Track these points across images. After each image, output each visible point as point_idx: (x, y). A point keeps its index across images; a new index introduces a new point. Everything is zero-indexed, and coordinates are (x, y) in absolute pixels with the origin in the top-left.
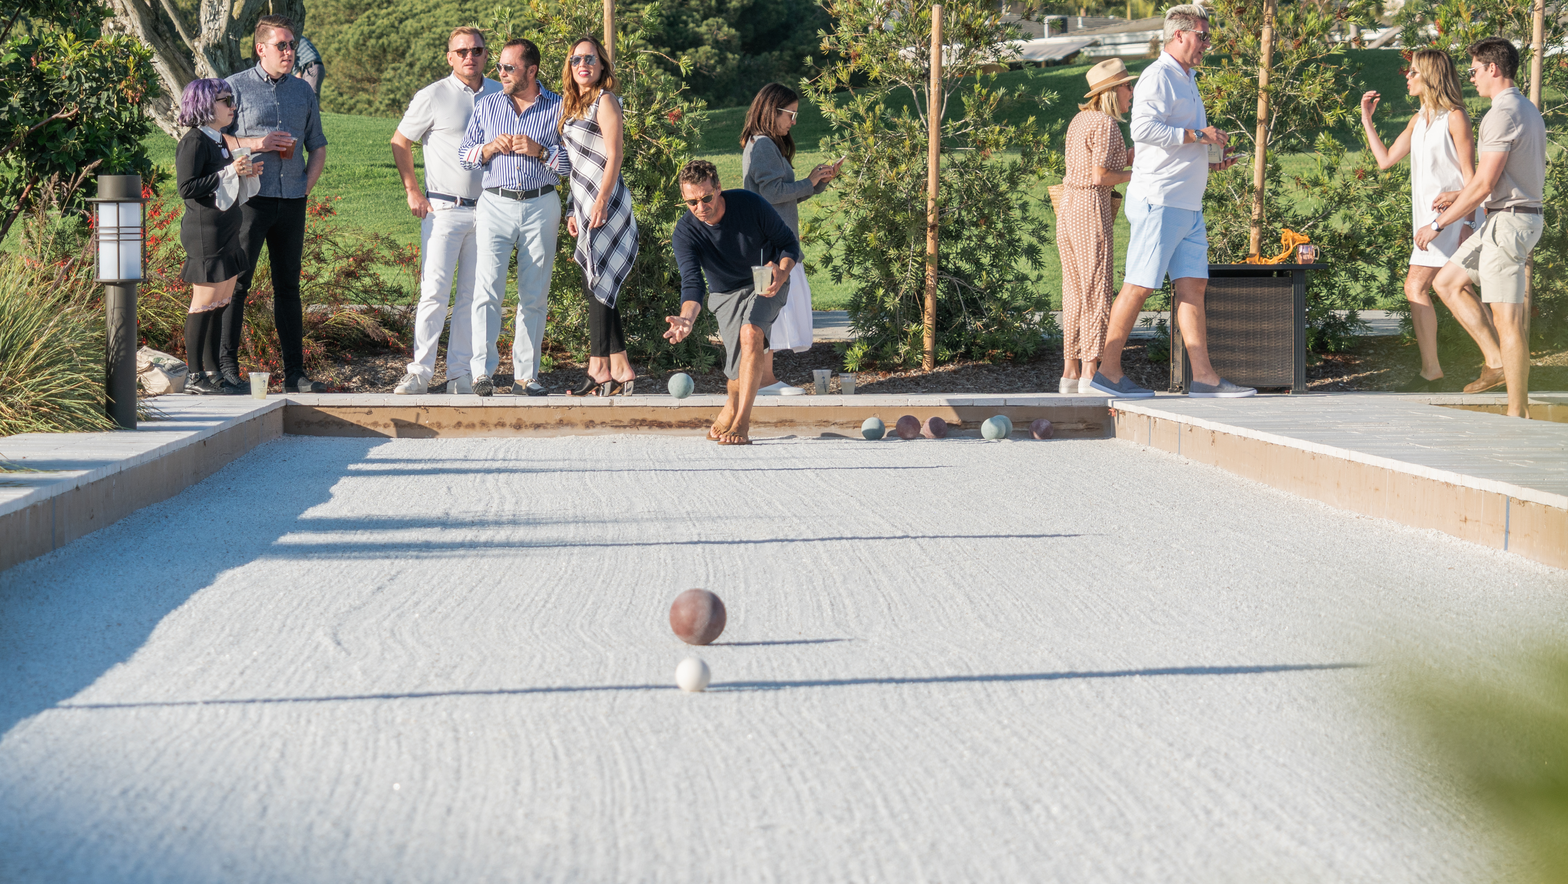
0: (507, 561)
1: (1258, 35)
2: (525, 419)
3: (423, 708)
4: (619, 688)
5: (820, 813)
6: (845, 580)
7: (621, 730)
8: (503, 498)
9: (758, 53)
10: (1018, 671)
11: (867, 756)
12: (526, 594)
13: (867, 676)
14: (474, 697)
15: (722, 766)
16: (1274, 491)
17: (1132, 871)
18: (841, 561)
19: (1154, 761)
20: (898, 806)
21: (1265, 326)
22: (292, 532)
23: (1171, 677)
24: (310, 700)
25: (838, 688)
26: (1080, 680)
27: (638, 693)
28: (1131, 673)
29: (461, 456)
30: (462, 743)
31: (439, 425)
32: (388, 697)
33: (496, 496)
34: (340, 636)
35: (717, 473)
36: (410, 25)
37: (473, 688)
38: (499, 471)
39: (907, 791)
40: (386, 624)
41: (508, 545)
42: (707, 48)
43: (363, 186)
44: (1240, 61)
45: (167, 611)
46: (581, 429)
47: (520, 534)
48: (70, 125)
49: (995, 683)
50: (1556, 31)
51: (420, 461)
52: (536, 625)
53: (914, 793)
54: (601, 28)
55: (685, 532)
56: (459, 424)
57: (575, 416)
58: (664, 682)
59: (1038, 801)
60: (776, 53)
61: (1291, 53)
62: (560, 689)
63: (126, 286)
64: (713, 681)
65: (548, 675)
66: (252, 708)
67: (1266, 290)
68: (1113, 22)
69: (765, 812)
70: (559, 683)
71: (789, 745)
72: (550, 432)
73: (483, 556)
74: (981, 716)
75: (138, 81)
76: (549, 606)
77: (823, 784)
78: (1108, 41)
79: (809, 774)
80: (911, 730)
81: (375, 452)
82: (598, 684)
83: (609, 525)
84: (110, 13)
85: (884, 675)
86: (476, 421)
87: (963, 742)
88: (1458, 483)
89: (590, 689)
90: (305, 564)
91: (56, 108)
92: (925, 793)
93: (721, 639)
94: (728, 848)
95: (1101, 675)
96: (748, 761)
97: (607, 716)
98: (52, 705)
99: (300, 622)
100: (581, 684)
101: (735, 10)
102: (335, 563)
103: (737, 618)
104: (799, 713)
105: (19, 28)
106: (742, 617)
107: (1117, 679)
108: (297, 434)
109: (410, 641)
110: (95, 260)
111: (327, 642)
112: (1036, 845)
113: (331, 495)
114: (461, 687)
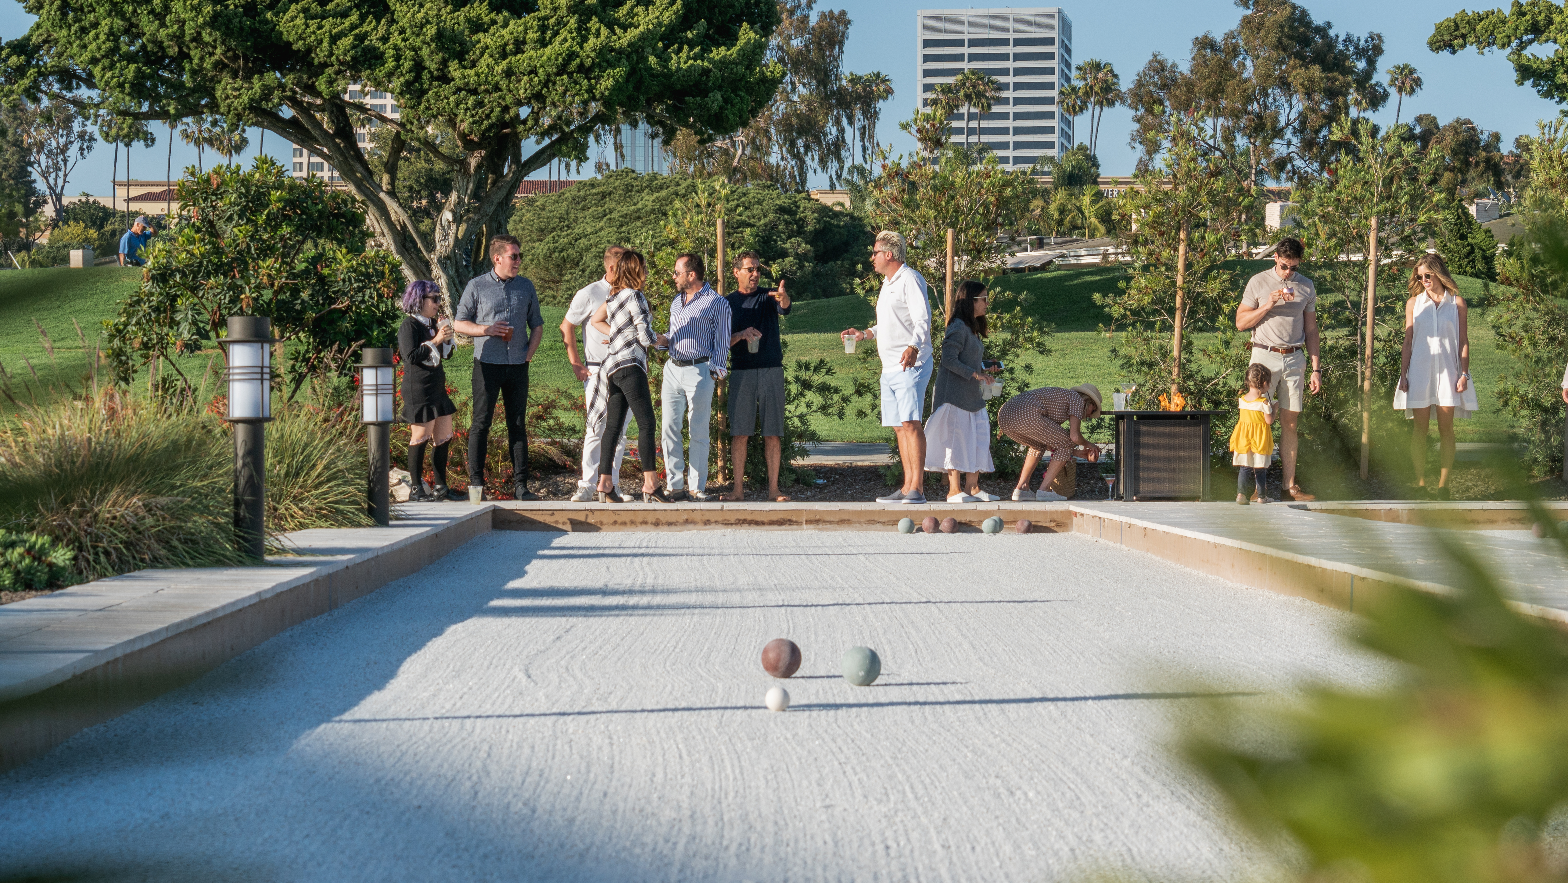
0: (648, 619)
1: (1176, 250)
2: (661, 518)
3: (587, 722)
4: (726, 708)
5: (865, 797)
6: (885, 633)
7: (727, 738)
8: (645, 575)
9: (827, 262)
10: (1006, 697)
11: (899, 756)
12: (661, 642)
13: (900, 700)
14: (623, 714)
15: (797, 763)
16: (1188, 570)
17: (1084, 838)
18: (883, 619)
19: (1101, 761)
20: (921, 792)
21: (1182, 454)
22: (498, 598)
23: (1114, 701)
24: (509, 716)
25: (880, 709)
26: (1050, 703)
27: (739, 712)
28: (1086, 699)
29: (617, 545)
30: (614, 747)
31: (601, 523)
32: (564, 714)
33: (641, 573)
34: (530, 671)
35: (797, 557)
36: (583, 242)
37: (623, 708)
38: (643, 555)
39: (928, 781)
40: (563, 663)
41: (649, 607)
42: (791, 259)
43: (548, 356)
44: (1163, 269)
45: (409, 654)
46: (701, 526)
47: (657, 600)
48: (343, 313)
49: (989, 705)
50: (1386, 248)
51: (587, 548)
52: (668, 664)
53: (932, 783)
54: (715, 245)
55: (773, 598)
56: (615, 523)
57: (697, 517)
58: (757, 704)
59: (1019, 788)
60: (839, 262)
61: (1198, 262)
62: (684, 709)
63: (382, 426)
64: (791, 703)
65: (676, 699)
66: (468, 722)
67: (1182, 429)
68: (1076, 241)
69: (827, 796)
70: (684, 704)
71: (845, 749)
72: (680, 528)
73: (631, 615)
74: (980, 729)
75: (392, 282)
76: (677, 650)
77: (868, 776)
78: (1072, 254)
79: (858, 769)
80: (930, 738)
81: (557, 542)
82: (711, 705)
83: (720, 594)
84: (372, 235)
85: (912, 699)
86: (627, 520)
87: (967, 747)
88: (1317, 565)
89: (706, 709)
90: (506, 621)
91: (333, 301)
92: (940, 782)
93: (798, 673)
94: (801, 821)
95: (1065, 699)
96: (816, 759)
97: (717, 728)
98: (328, 720)
99: (502, 661)
100: (699, 706)
101: (810, 232)
102: (528, 620)
103: (809, 659)
104: (852, 726)
105: (309, 244)
106: (812, 659)
107: (1076, 703)
108: (501, 529)
109: (579, 675)
110: (360, 408)
111: (521, 676)
112: (1017, 820)
113: (526, 573)
114: (615, 708)
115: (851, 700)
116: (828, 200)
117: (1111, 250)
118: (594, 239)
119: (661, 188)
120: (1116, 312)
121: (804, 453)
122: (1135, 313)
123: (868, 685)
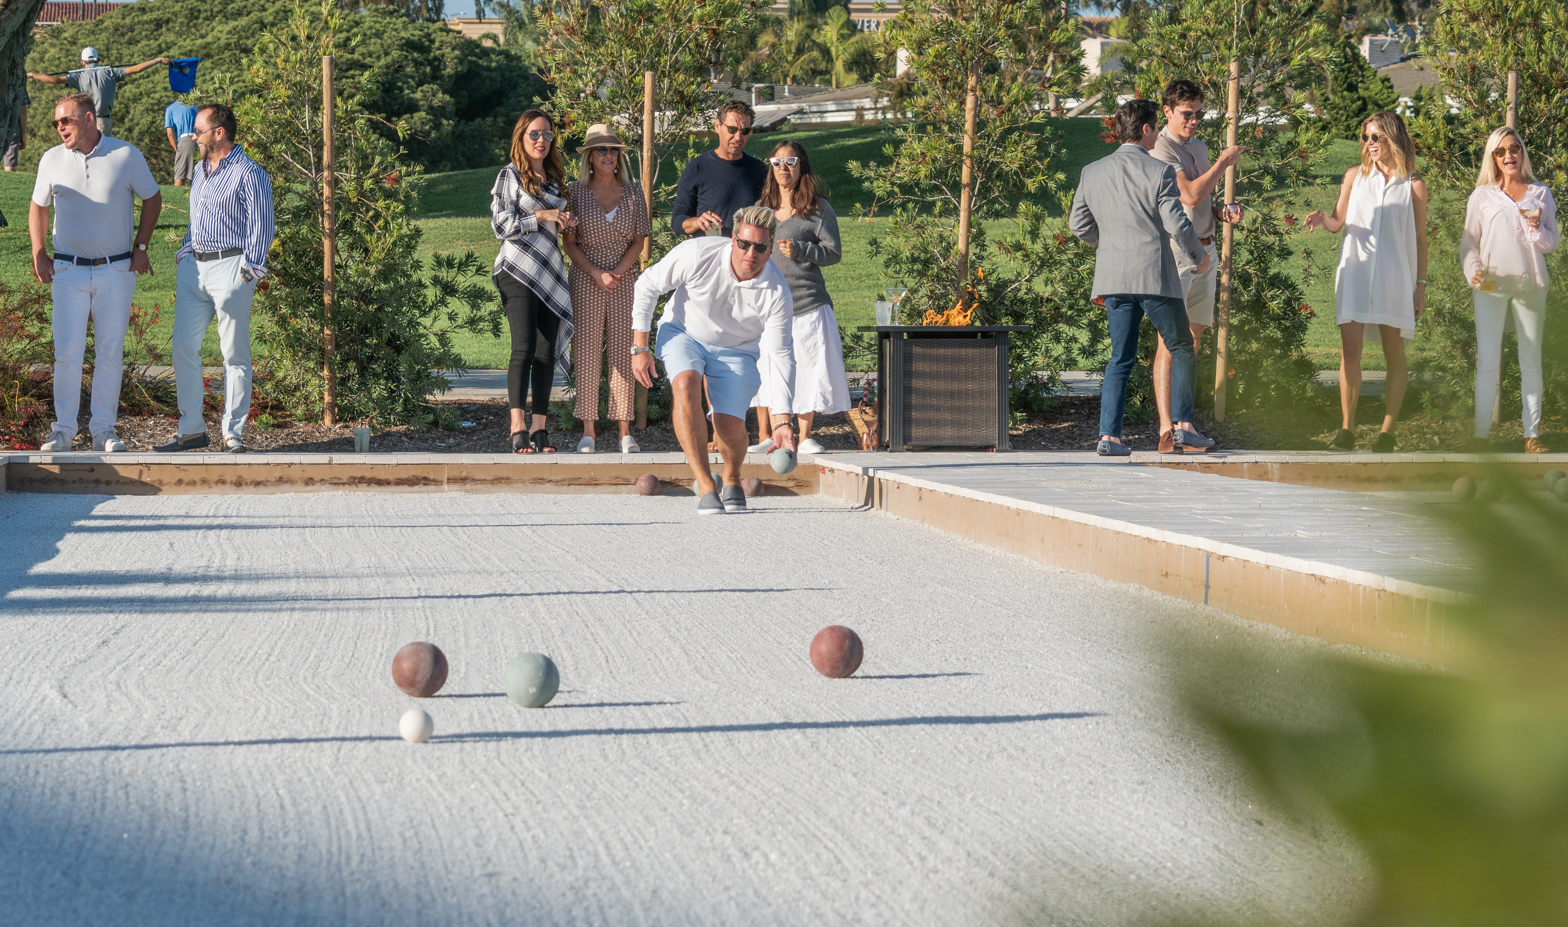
0: (230, 616)
1: (962, 102)
2: (245, 476)
3: (149, 759)
4: (343, 739)
5: (543, 861)
6: (563, 634)
7: (347, 781)
8: (224, 554)
9: (472, 119)
10: (735, 723)
11: (588, 804)
12: (250, 648)
13: (586, 728)
14: (200, 748)
15: (446, 815)
16: (980, 546)
17: (849, 917)
18: (559, 615)
19: (868, 810)
20: (620, 854)
21: (970, 386)
22: (18, 587)
23: (884, 728)
24: (38, 752)
25: (559, 739)
26: (795, 730)
27: (363, 744)
28: (844, 724)
29: (183, 513)
30: (189, 793)
31: (160, 482)
32: (115, 748)
33: (218, 552)
34: (66, 689)
35: (436, 530)
37: (198, 740)
38: (220, 527)
39: (629, 839)
40: (112, 677)
41: (230, 600)
42: (423, 114)
44: (945, 129)
46: (300, 487)
47: (242, 589)
49: (712, 734)
50: (1250, 101)
51: (142, 517)
52: (260, 678)
53: (635, 842)
54: (320, 93)
55: (405, 587)
56: (180, 482)
57: (294, 473)
58: (387, 734)
59: (757, 848)
60: (489, 120)
61: (993, 121)
62: (284, 741)
64: (435, 733)
65: (273, 726)
67: (970, 351)
68: (819, 90)
69: (489, 860)
70: (284, 734)
71: (512, 794)
72: (270, 489)
73: (205, 611)
74: (699, 766)
76: (272, 659)
77: (545, 832)
78: (815, 109)
79: (531, 823)
80: (630, 780)
81: (100, 509)
82: (323, 735)
83: (330, 581)
85: (603, 726)
86: (197, 478)
87: (682, 792)
88: (1158, 539)
89: (316, 740)
90: (30, 619)
92: (646, 841)
93: (442, 691)
94: (454, 895)
95: (816, 725)
96: (472, 809)
97: (332, 767)
99: (26, 675)
100: (306, 736)
101: (450, 77)
102: (60, 618)
103: (458, 671)
104: (521, 763)
106: (463, 670)
107: (832, 730)
108: (20, 491)
109: (136, 694)
111: (54, 695)
112: (756, 892)
113: (57, 551)
114: (187, 739)
115: (519, 728)
116: (473, 32)
117: (867, 103)
118: (145, 85)
119: (239, 14)
120: (881, 189)
121: (445, 385)
122: (908, 190)
123: (542, 706)
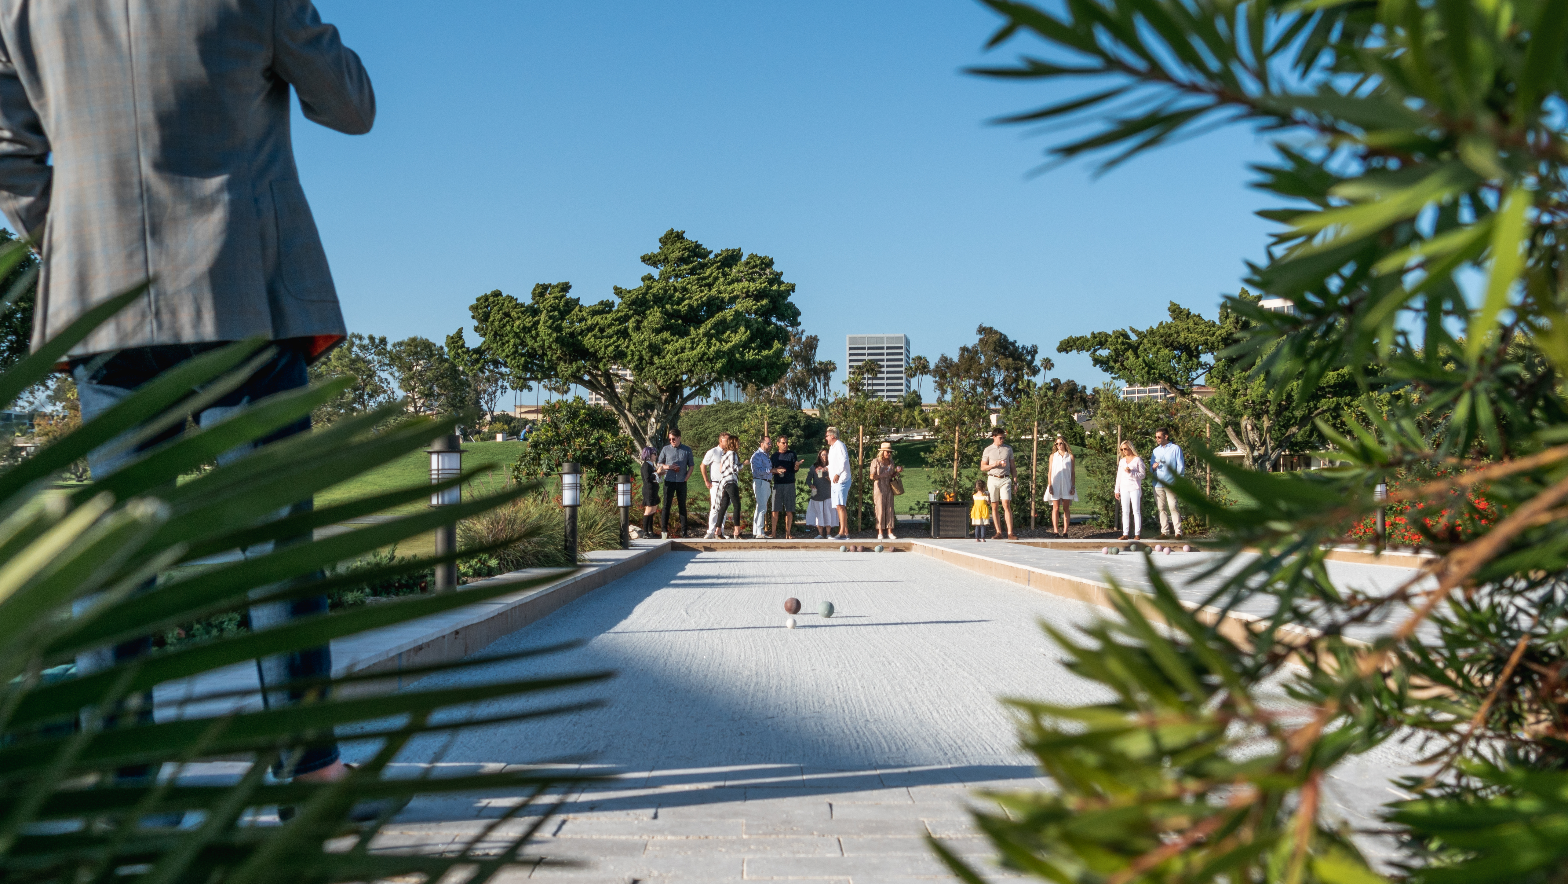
0: (736, 589)
1: (955, 434)
3: (712, 633)
4: (769, 627)
6: (835, 595)
7: (771, 640)
8: (735, 570)
10: (887, 622)
11: (843, 648)
12: (742, 599)
13: (842, 624)
14: (727, 630)
15: (800, 650)
16: (962, 568)
17: (921, 683)
18: (834, 589)
19: (927, 650)
20: (852, 663)
21: (958, 520)
22: (674, 580)
23: (932, 625)
24: (679, 630)
25: (834, 627)
26: (905, 625)
27: (775, 629)
28: (920, 623)
29: (723, 557)
30: (724, 643)
31: (717, 548)
32: (702, 629)
33: (733, 569)
34: (688, 612)
35: (798, 563)
36: (708, 430)
37: (727, 627)
38: (734, 561)
39: (855, 659)
40: (701, 608)
41: (737, 584)
44: (949, 442)
45: (637, 604)
46: (757, 550)
47: (740, 581)
48: (609, 461)
49: (880, 626)
50: (1041, 434)
51: (711, 559)
52: (745, 608)
53: (857, 660)
55: (788, 580)
56: (722, 548)
57: (756, 545)
58: (783, 625)
59: (893, 661)
61: (964, 440)
62: (752, 628)
63: (626, 508)
64: (797, 625)
65: (749, 623)
66: (662, 633)
67: (958, 509)
68: (913, 430)
69: (813, 664)
70: (752, 626)
71: (820, 645)
72: (749, 550)
73: (729, 587)
74: (876, 636)
75: (630, 448)
76: (749, 602)
77: (830, 656)
78: (911, 435)
79: (826, 654)
80: (855, 640)
81: (698, 556)
82: (764, 626)
83: (766, 578)
84: (622, 428)
85: (848, 623)
86: (727, 547)
87: (871, 643)
88: (1014, 566)
89: (761, 627)
90: (678, 590)
91: (605, 456)
92: (860, 659)
93: (800, 612)
94: (802, 675)
95: (911, 623)
96: (808, 649)
97: (766, 636)
98: (604, 632)
99: (676, 607)
100: (759, 626)
101: (803, 426)
102: (687, 589)
103: (804, 606)
104: (823, 635)
105: (595, 431)
106: (806, 606)
107: (916, 625)
108: (675, 550)
109: (708, 613)
110: (617, 500)
111: (684, 613)
113: (685, 569)
114: (724, 627)
115: (822, 624)
116: (810, 413)
117: (927, 434)
118: (713, 429)
119: (740, 408)
120: (930, 460)
121: (801, 519)
122: (938, 460)
123: (829, 617)
